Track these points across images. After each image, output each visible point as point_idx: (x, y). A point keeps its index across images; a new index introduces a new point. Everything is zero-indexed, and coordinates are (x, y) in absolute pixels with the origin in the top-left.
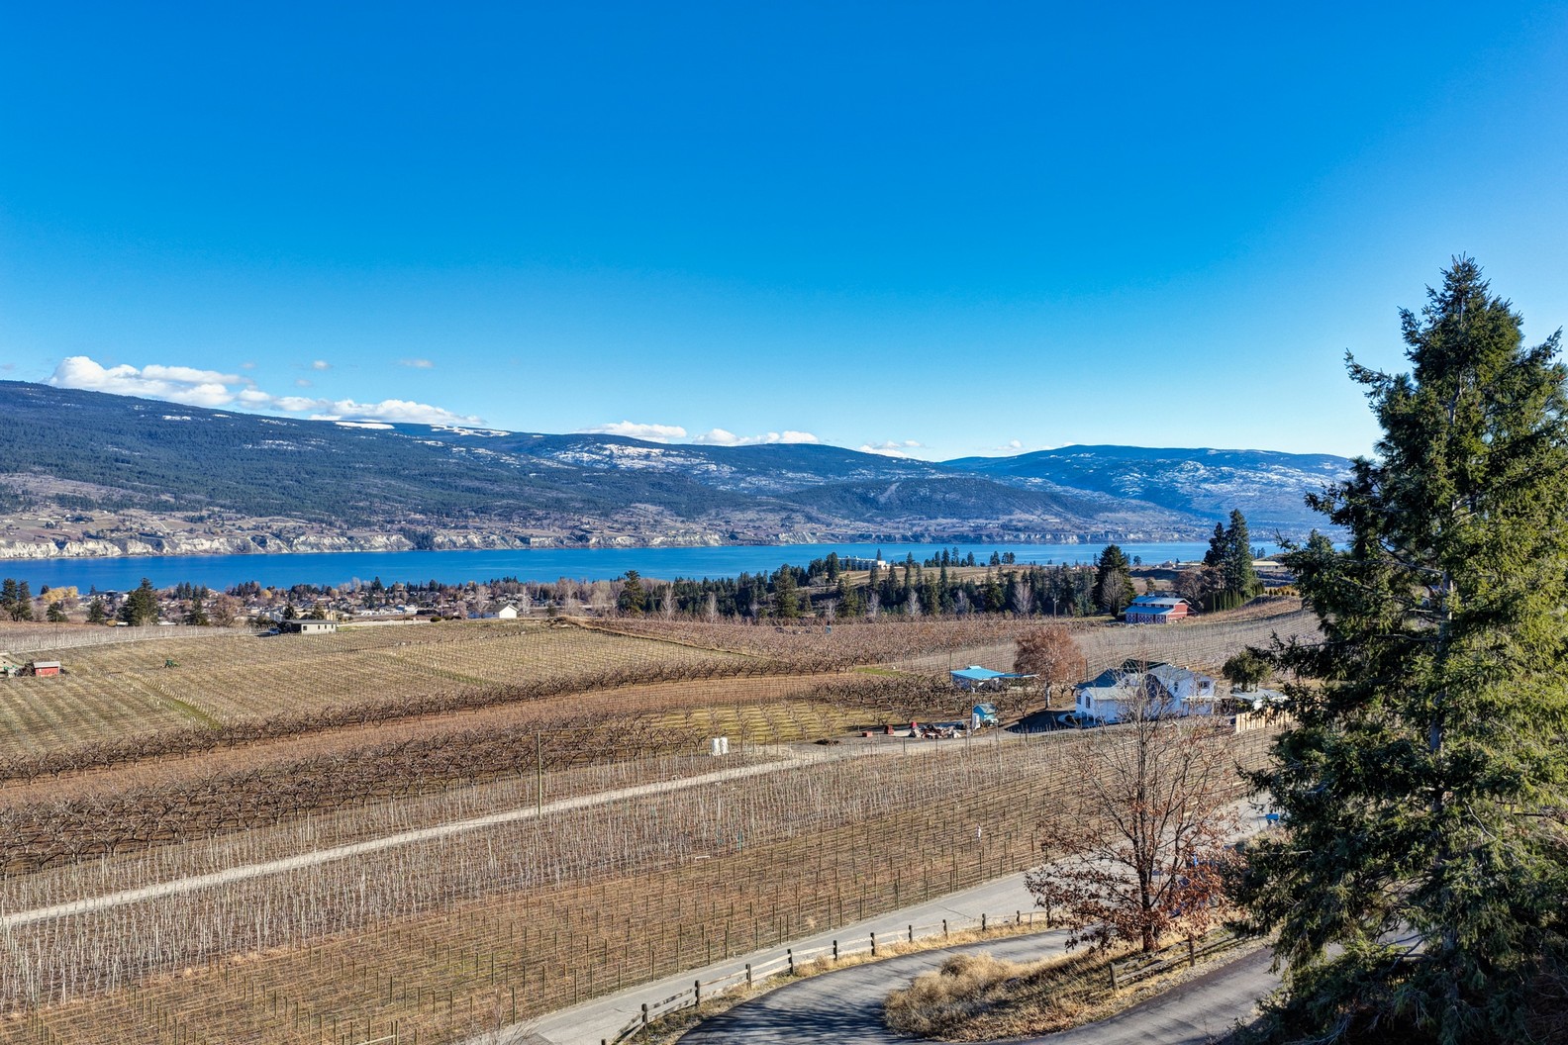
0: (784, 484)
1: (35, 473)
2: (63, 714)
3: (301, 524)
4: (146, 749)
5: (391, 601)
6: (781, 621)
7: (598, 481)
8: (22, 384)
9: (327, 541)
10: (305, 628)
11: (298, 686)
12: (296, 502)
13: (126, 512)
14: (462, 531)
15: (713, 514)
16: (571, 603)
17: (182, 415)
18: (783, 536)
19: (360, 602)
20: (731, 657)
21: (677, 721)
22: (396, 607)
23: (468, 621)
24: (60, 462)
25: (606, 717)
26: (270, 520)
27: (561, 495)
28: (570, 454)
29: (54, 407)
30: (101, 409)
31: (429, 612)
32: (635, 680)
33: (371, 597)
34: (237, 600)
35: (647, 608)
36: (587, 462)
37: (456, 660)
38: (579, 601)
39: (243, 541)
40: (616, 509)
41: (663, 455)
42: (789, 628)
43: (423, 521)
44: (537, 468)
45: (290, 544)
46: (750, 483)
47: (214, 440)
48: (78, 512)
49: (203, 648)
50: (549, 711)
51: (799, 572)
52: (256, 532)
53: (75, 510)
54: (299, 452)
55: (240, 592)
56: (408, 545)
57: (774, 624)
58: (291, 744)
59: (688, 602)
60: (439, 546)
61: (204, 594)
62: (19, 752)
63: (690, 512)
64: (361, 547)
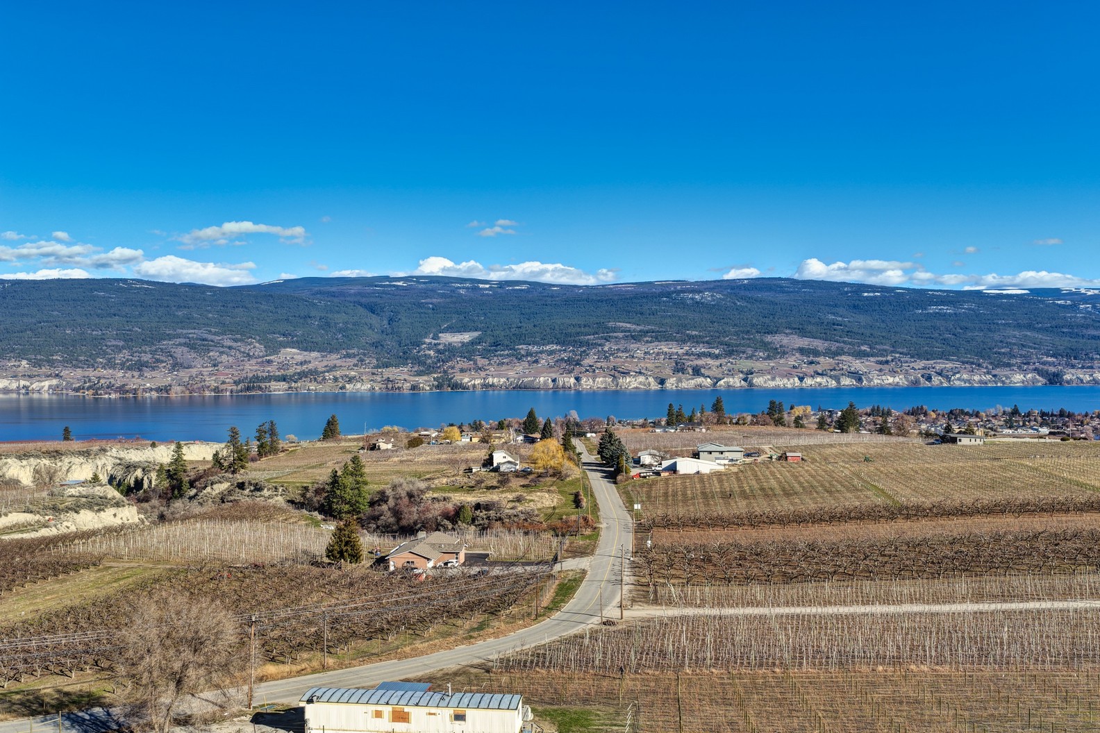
1: (787, 334)
2: (803, 487)
3: (957, 366)
4: (853, 515)
5: (1027, 423)
8: (780, 279)
9: (977, 378)
10: (960, 440)
11: (955, 481)
12: (953, 350)
13: (840, 358)
14: (1088, 370)
17: (874, 292)
19: (1002, 423)
22: (1031, 428)
23: (1094, 441)
24: (801, 326)
26: (934, 363)
29: (797, 292)
30: (825, 291)
31: (1059, 433)
33: (1010, 420)
34: (911, 418)
37: (1083, 472)
39: (915, 377)
43: (1054, 363)
45: (948, 379)
47: (896, 308)
48: (811, 358)
49: (888, 451)
52: (925, 371)
53: (809, 357)
54: (955, 314)
55: (914, 413)
56: (1041, 381)
58: (950, 522)
60: (1068, 382)
61: (889, 413)
62: (778, 508)
64: (1003, 382)
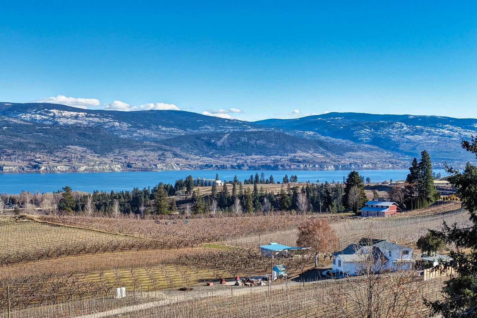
0: (160, 134)
6: (158, 216)
7: (46, 132)
15: (117, 152)
16: (29, 206)
18: (159, 166)
20: (127, 239)
21: (95, 277)
25: (50, 276)
27: (23, 140)
28: (28, 116)
32: (68, 253)
35: (76, 209)
36: (39, 120)
38: (34, 206)
40: (57, 149)
41: (87, 116)
42: (163, 221)
44: (8, 124)
46: (140, 134)
50: (15, 272)
51: (169, 187)
57: (154, 219)
59: (101, 206)
63: (102, 152)
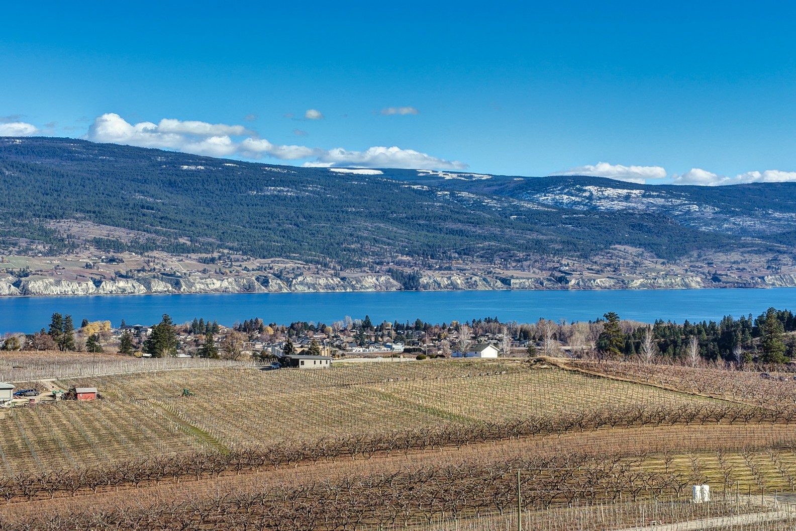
0: (770, 225)
1: (77, 219)
2: (100, 435)
3: (299, 265)
4: (167, 469)
5: (380, 339)
6: (767, 366)
7: (577, 222)
8: (67, 140)
9: (322, 281)
10: (303, 363)
11: (297, 417)
12: (295, 245)
13: (150, 254)
14: (446, 272)
15: (695, 255)
16: (550, 344)
17: (196, 164)
18: (769, 279)
19: (351, 339)
20: (713, 402)
21: (657, 465)
22: (385, 345)
23: (451, 359)
24: (97, 209)
25: (584, 458)
26: (272, 262)
27: (541, 237)
28: (550, 197)
29: (92, 160)
30: (130, 160)
31: (415, 350)
32: (614, 422)
33: (361, 334)
34: (243, 335)
35: (626, 350)
36: (567, 204)
37: (439, 398)
38: (558, 343)
39: (249, 281)
40: (596, 251)
41: (644, 196)
42: (775, 374)
43: (409, 262)
44: (517, 211)
45: (289, 283)
46: (734, 224)
47: (224, 187)
48: (111, 254)
49: (214, 380)
50: (530, 450)
51: (786, 316)
52: (260, 273)
53: (108, 252)
54: (297, 197)
55: (246, 328)
56: (396, 285)
57: (759, 370)
58: (289, 471)
59: (668, 345)
60: (425, 287)
61: (215, 330)
62: (64, 467)
63: (670, 255)
64: (353, 287)
